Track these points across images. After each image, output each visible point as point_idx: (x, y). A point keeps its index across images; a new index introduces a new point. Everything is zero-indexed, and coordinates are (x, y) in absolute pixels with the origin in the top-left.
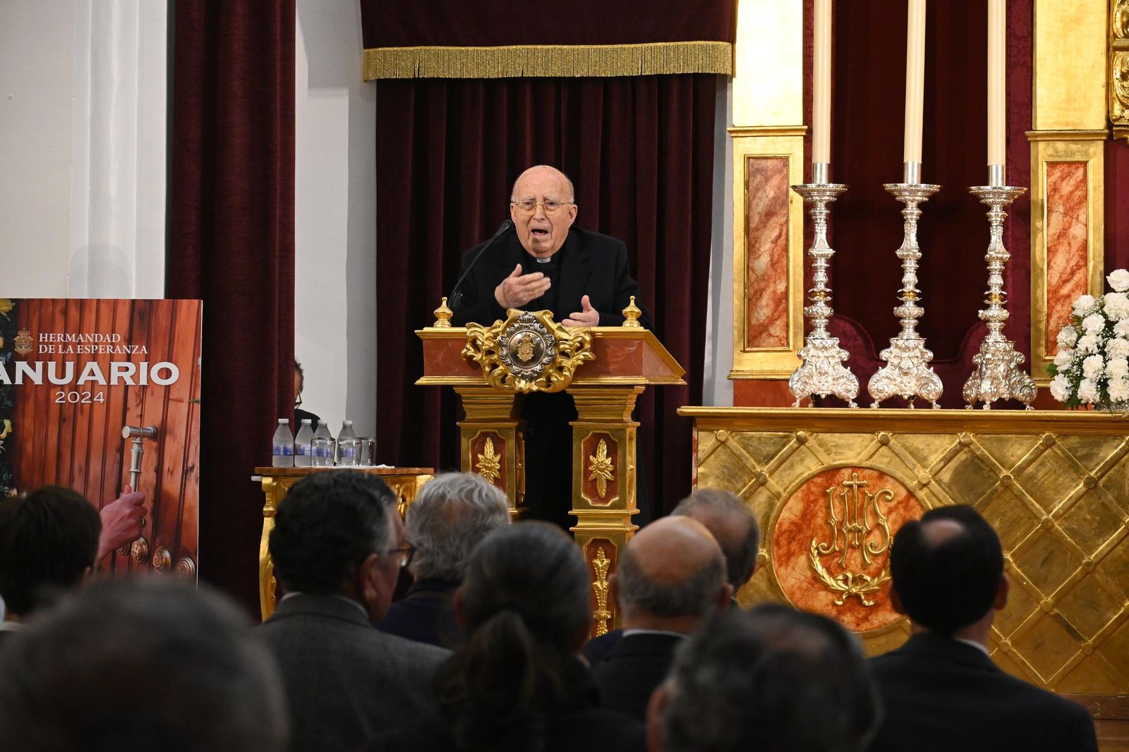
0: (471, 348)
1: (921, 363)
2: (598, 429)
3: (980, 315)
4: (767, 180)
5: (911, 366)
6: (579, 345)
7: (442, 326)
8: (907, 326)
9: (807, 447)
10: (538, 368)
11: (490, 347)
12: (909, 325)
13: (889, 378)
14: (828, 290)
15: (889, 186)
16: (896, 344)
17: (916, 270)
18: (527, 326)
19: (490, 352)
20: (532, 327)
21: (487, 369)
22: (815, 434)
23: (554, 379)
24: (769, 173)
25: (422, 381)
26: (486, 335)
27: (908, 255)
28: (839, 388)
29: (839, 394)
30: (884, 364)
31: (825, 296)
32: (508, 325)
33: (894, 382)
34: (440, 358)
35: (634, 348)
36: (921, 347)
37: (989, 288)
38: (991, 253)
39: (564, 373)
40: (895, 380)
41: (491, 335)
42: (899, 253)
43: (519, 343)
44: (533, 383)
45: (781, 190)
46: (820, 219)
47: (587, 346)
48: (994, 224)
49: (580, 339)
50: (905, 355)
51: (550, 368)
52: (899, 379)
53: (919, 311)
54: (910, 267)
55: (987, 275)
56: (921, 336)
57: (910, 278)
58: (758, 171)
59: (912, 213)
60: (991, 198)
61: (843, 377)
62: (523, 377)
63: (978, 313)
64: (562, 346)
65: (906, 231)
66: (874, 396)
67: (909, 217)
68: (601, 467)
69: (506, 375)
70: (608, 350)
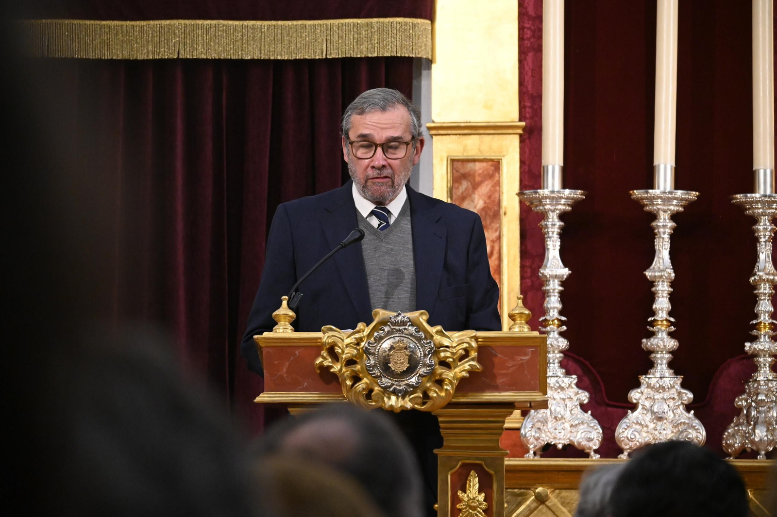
0: (328, 357)
1: (678, 406)
2: (469, 459)
3: (747, 348)
4: (475, 186)
5: (666, 408)
6: (463, 353)
7: (283, 331)
8: (659, 361)
9: (548, 507)
10: (413, 380)
11: (353, 356)
12: (662, 360)
13: (641, 424)
14: (564, 318)
15: (637, 193)
16: (647, 383)
17: (669, 294)
18: (400, 330)
19: (350, 362)
20: (405, 331)
21: (349, 383)
22: (557, 491)
23: (433, 394)
24: (478, 179)
25: (264, 398)
26: (348, 341)
27: (661, 277)
28: (579, 436)
29: (579, 443)
30: (634, 407)
31: (559, 326)
32: (374, 329)
33: (645, 429)
34: (285, 370)
35: (527, 358)
36: (678, 387)
37: (756, 316)
38: (761, 274)
39: (445, 387)
40: (647, 426)
41: (353, 340)
42: (648, 274)
43: (390, 350)
44: (407, 399)
45: (492, 199)
46: (553, 232)
47: (474, 354)
48: (763, 240)
49: (465, 345)
50: (658, 396)
51: (428, 381)
52: (652, 426)
53: (672, 344)
54: (663, 290)
55: (754, 300)
56: (677, 373)
57: (662, 304)
58: (465, 176)
59: (664, 226)
60: (760, 208)
61: (582, 423)
62: (395, 392)
63: (744, 346)
64: (442, 354)
65: (657, 248)
66: (623, 446)
67: (661, 230)
68: (473, 504)
69: (371, 391)
70: (496, 360)
